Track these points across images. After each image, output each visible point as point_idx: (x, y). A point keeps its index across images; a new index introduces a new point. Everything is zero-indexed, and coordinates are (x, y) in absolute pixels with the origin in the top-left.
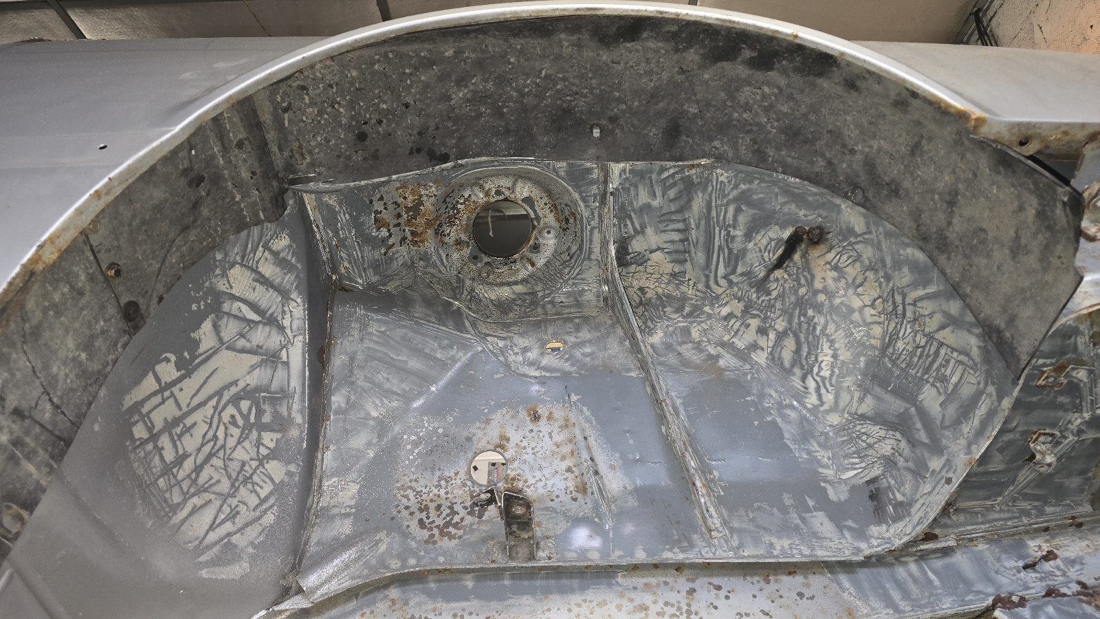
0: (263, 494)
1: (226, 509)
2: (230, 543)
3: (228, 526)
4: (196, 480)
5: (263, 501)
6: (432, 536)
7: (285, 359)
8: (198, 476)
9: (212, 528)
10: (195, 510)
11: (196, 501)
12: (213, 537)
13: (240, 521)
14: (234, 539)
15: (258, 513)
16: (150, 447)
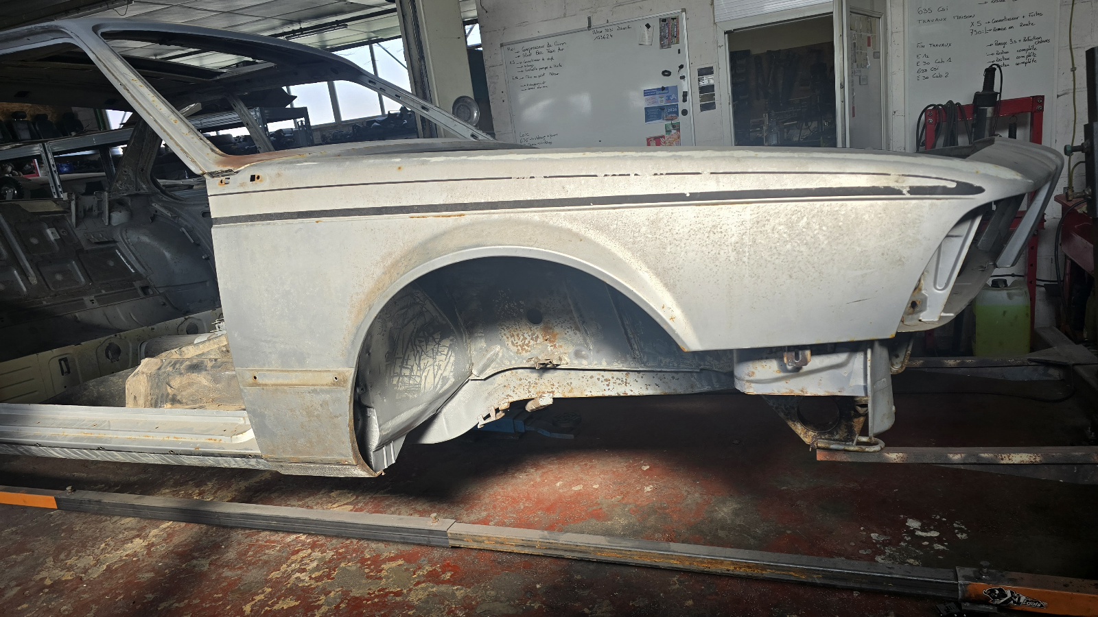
0: (445, 353)
1: (436, 368)
2: (443, 377)
3: (440, 372)
4: (421, 369)
5: (447, 355)
6: (518, 350)
7: (425, 310)
8: (420, 367)
9: (435, 378)
10: (426, 377)
11: (425, 374)
12: (437, 379)
13: (443, 367)
14: (444, 375)
15: (447, 360)
16: (401, 378)
